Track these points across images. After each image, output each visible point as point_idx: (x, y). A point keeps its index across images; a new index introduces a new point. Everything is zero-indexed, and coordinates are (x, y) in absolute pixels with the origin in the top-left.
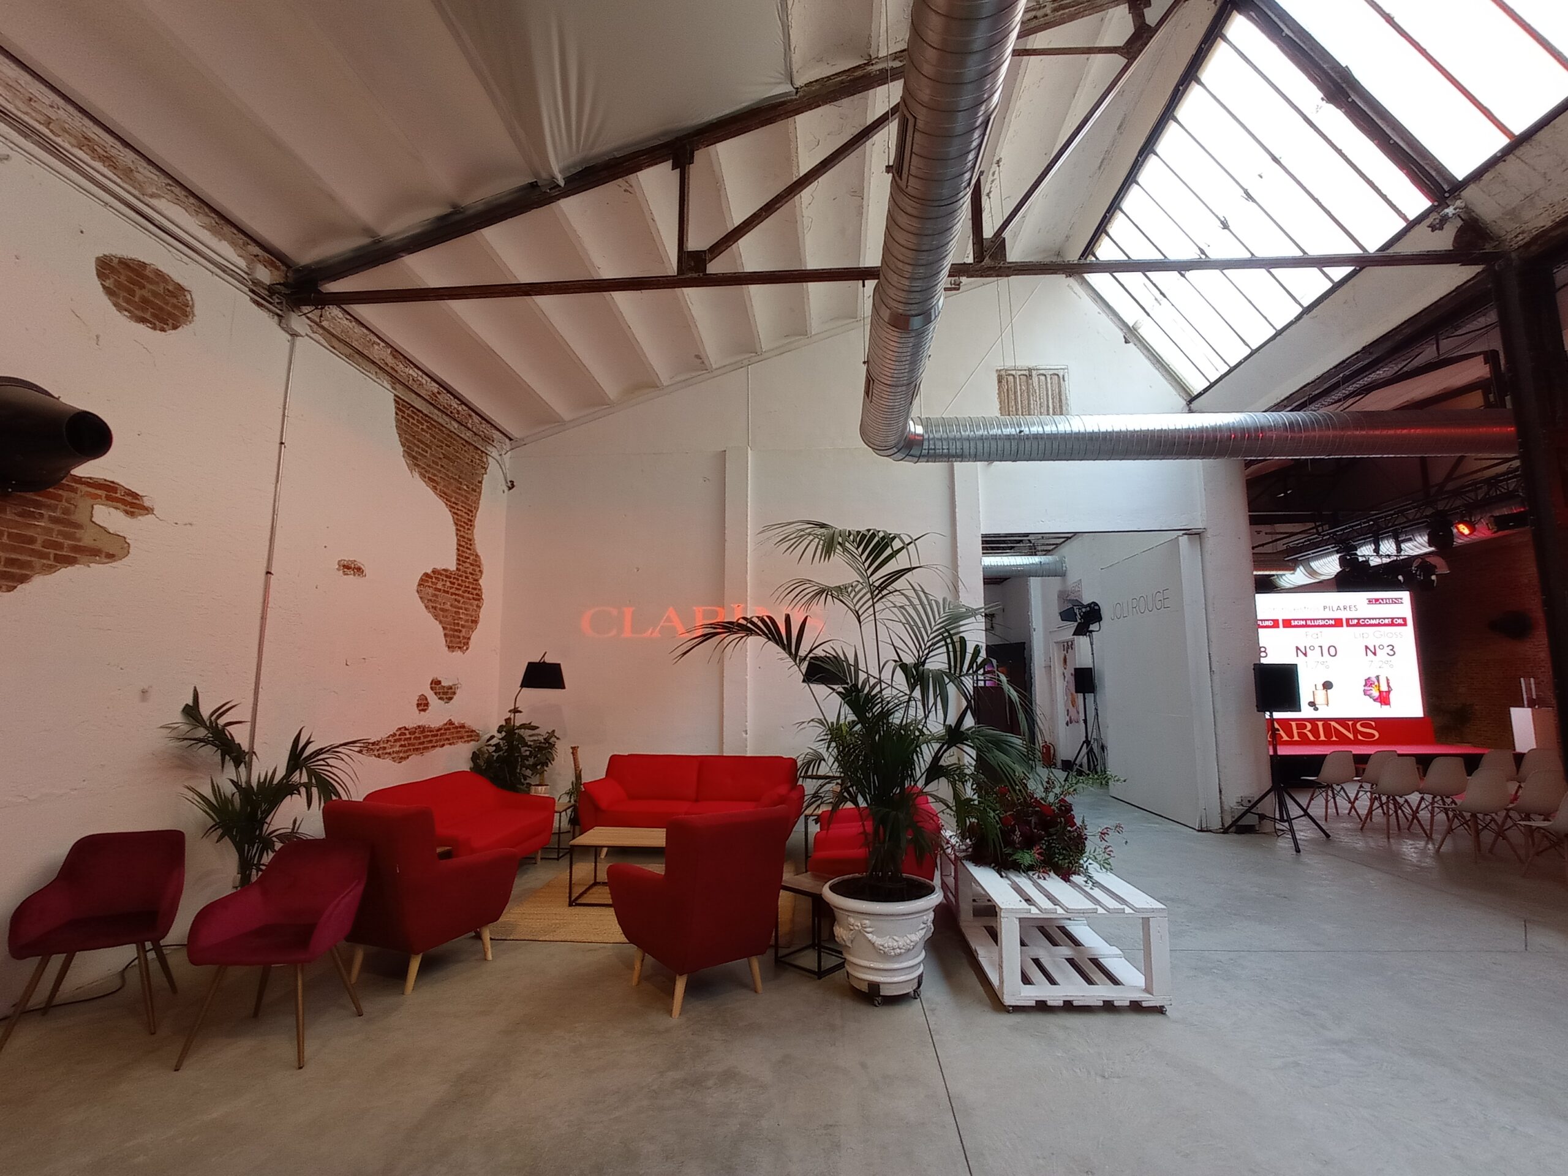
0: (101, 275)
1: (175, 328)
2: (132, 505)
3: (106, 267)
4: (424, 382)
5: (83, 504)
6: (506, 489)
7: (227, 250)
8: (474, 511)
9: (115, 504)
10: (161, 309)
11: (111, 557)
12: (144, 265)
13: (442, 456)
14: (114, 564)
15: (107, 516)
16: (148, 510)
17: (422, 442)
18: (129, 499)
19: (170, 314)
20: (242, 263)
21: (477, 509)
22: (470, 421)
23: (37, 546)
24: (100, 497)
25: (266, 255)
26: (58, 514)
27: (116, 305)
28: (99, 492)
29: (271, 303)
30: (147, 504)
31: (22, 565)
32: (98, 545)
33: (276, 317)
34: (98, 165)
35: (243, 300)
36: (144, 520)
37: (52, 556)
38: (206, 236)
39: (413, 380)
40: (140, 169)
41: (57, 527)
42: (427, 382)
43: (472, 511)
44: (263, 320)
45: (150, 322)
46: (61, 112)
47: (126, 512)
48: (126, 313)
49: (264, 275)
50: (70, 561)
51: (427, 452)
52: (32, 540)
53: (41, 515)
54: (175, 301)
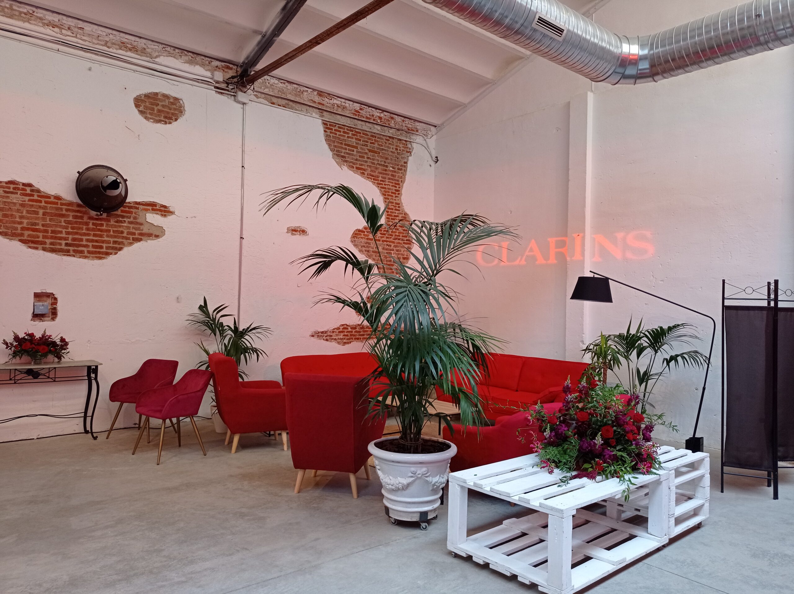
0: (137, 106)
1: (176, 120)
2: (165, 211)
3: (138, 101)
4: (347, 105)
5: (141, 213)
6: (433, 164)
7: (200, 71)
8: (401, 184)
9: (156, 212)
10: (168, 113)
11: (157, 236)
12: (156, 94)
14: (158, 240)
15: (153, 218)
16: (172, 213)
17: (348, 146)
18: (163, 209)
19: (173, 114)
20: (208, 74)
21: (403, 182)
22: (393, 122)
23: (125, 235)
24: (149, 210)
25: (223, 64)
26: (132, 220)
27: (146, 118)
28: (148, 208)
29: (228, 91)
30: (171, 209)
31: (119, 243)
32: (151, 232)
33: (233, 97)
34: (129, 54)
35: (212, 93)
36: (170, 218)
37: (131, 239)
38: (187, 67)
39: (338, 106)
40: (149, 46)
41: (132, 226)
42: (350, 104)
43: (398, 184)
44: (225, 100)
45: (163, 121)
46: (111, 36)
47: (162, 215)
48: (152, 120)
49: (219, 76)
50: (139, 240)
51: (354, 151)
52: (122, 232)
53: (125, 221)
54: (175, 106)
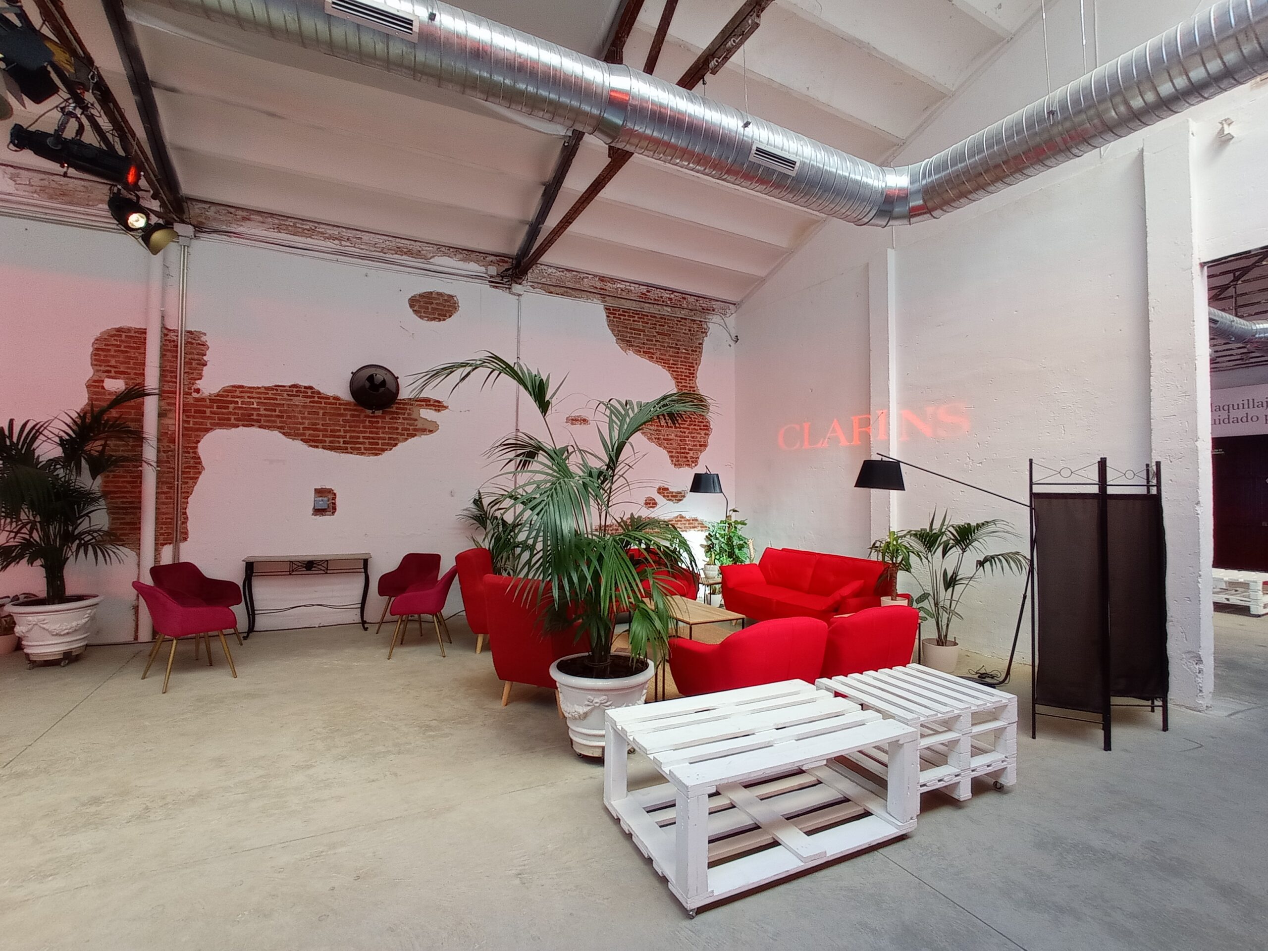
0: (411, 306)
1: (450, 316)
2: (439, 406)
3: (413, 302)
4: (633, 288)
5: (415, 409)
6: (732, 343)
7: (474, 267)
8: (696, 367)
9: (430, 407)
10: (442, 310)
11: (431, 431)
12: (431, 293)
13: (656, 334)
14: (433, 434)
15: (427, 414)
16: (446, 407)
17: (634, 329)
18: (436, 404)
19: (447, 311)
20: (483, 269)
21: (698, 364)
22: (685, 302)
23: (399, 431)
24: (423, 405)
25: (498, 258)
26: (406, 416)
27: (420, 317)
28: (422, 403)
29: (502, 284)
30: (445, 405)
31: (394, 439)
32: (425, 427)
33: (508, 290)
34: (404, 257)
35: (486, 287)
36: (444, 412)
37: (406, 434)
38: (461, 264)
39: (622, 290)
40: (424, 248)
41: (406, 422)
42: (635, 287)
43: (693, 367)
44: (500, 294)
45: (437, 318)
46: (387, 242)
47: (436, 410)
48: (426, 319)
49: (493, 270)
50: (414, 436)
51: (640, 335)
52: (397, 429)
53: (399, 417)
54: (449, 303)
